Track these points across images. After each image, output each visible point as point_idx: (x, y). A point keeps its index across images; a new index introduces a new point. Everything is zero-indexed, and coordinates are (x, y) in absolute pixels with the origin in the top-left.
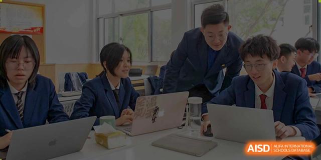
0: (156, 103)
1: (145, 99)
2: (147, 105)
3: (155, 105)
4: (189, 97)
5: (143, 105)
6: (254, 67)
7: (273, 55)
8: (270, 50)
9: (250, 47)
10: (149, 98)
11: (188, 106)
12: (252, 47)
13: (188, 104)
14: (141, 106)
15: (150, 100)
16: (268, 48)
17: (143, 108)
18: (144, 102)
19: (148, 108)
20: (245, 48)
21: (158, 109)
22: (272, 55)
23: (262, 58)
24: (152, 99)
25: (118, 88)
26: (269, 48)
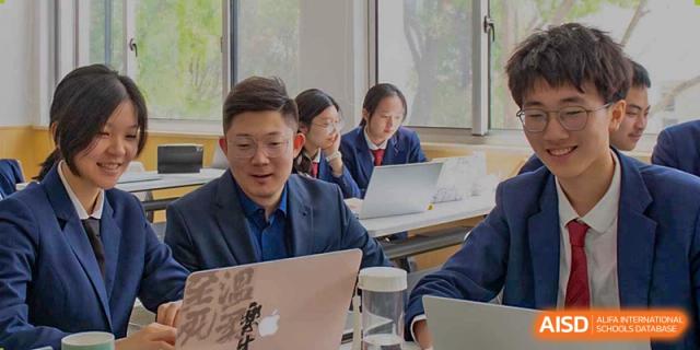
0: (251, 290)
1: (214, 279)
2: (222, 300)
3: (248, 296)
4: (362, 267)
5: (209, 300)
6: (553, 121)
7: (615, 84)
8: (604, 66)
9: (542, 56)
10: (227, 275)
11: (357, 298)
12: (548, 55)
13: (360, 292)
14: (199, 303)
15: (232, 279)
16: (598, 60)
17: (208, 310)
18: (211, 290)
19: (224, 309)
20: (529, 57)
21: (258, 310)
22: (611, 85)
23: (581, 91)
24: (236, 279)
25: (98, 215)
26: (602, 61)
